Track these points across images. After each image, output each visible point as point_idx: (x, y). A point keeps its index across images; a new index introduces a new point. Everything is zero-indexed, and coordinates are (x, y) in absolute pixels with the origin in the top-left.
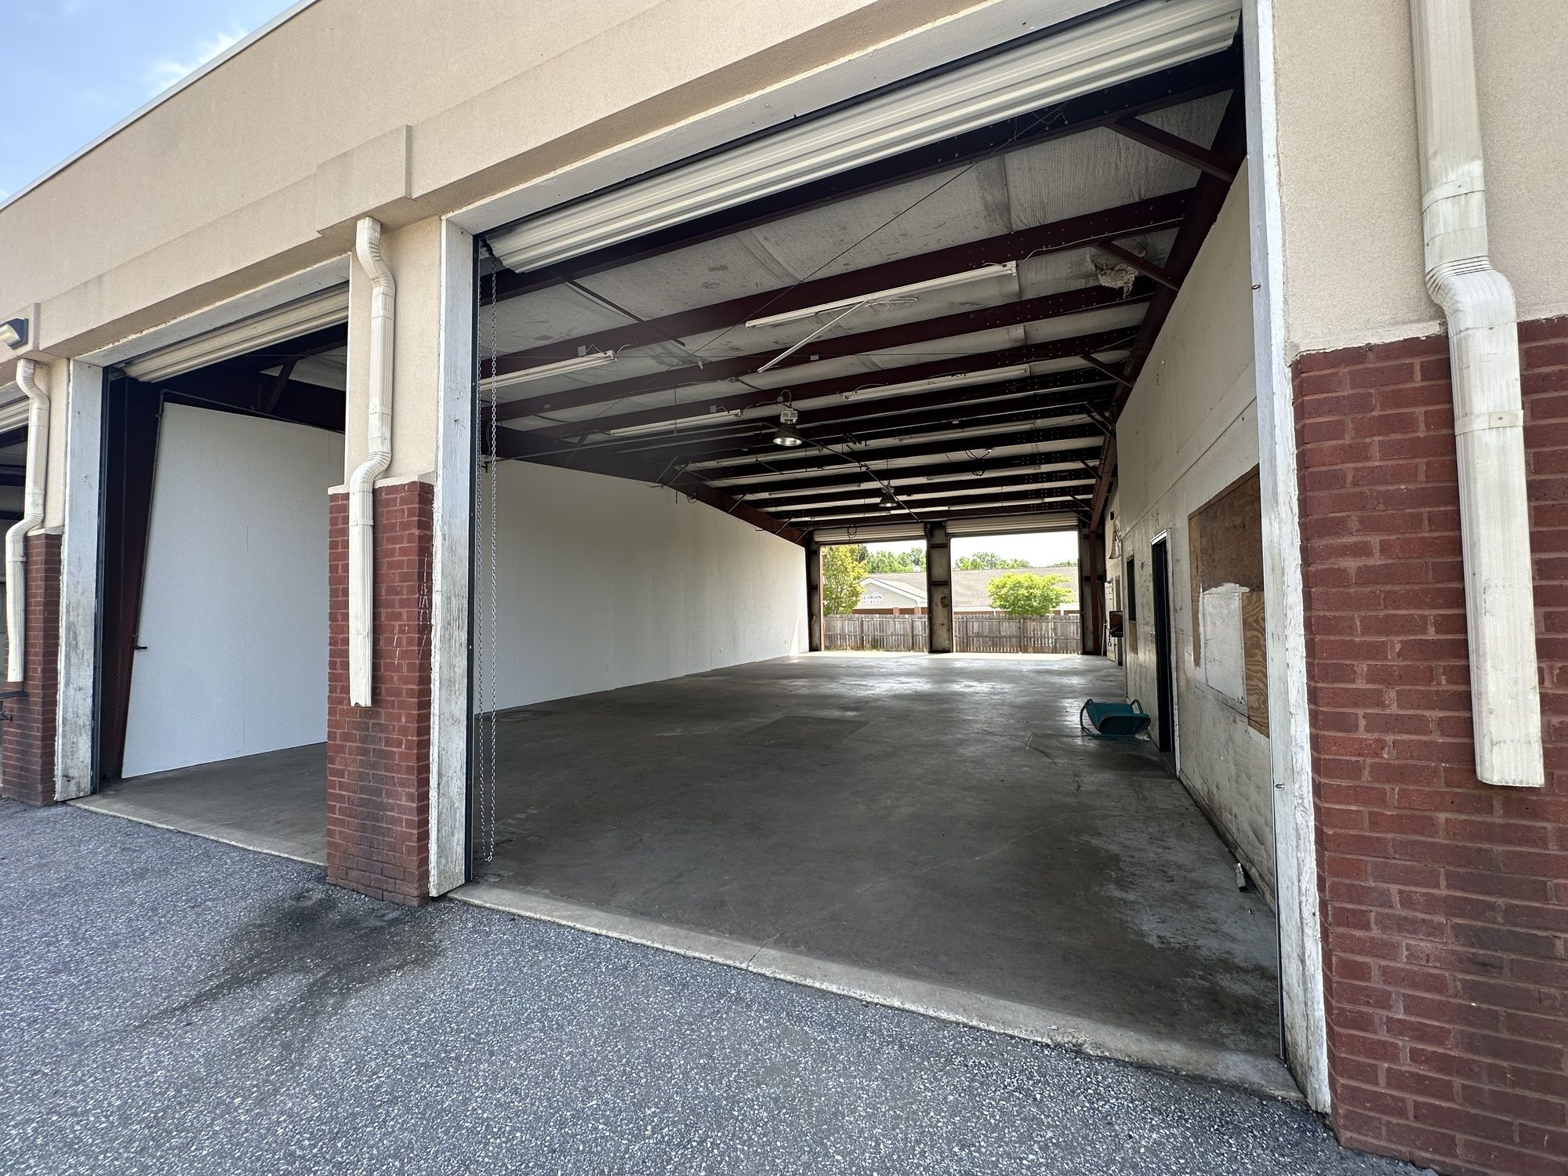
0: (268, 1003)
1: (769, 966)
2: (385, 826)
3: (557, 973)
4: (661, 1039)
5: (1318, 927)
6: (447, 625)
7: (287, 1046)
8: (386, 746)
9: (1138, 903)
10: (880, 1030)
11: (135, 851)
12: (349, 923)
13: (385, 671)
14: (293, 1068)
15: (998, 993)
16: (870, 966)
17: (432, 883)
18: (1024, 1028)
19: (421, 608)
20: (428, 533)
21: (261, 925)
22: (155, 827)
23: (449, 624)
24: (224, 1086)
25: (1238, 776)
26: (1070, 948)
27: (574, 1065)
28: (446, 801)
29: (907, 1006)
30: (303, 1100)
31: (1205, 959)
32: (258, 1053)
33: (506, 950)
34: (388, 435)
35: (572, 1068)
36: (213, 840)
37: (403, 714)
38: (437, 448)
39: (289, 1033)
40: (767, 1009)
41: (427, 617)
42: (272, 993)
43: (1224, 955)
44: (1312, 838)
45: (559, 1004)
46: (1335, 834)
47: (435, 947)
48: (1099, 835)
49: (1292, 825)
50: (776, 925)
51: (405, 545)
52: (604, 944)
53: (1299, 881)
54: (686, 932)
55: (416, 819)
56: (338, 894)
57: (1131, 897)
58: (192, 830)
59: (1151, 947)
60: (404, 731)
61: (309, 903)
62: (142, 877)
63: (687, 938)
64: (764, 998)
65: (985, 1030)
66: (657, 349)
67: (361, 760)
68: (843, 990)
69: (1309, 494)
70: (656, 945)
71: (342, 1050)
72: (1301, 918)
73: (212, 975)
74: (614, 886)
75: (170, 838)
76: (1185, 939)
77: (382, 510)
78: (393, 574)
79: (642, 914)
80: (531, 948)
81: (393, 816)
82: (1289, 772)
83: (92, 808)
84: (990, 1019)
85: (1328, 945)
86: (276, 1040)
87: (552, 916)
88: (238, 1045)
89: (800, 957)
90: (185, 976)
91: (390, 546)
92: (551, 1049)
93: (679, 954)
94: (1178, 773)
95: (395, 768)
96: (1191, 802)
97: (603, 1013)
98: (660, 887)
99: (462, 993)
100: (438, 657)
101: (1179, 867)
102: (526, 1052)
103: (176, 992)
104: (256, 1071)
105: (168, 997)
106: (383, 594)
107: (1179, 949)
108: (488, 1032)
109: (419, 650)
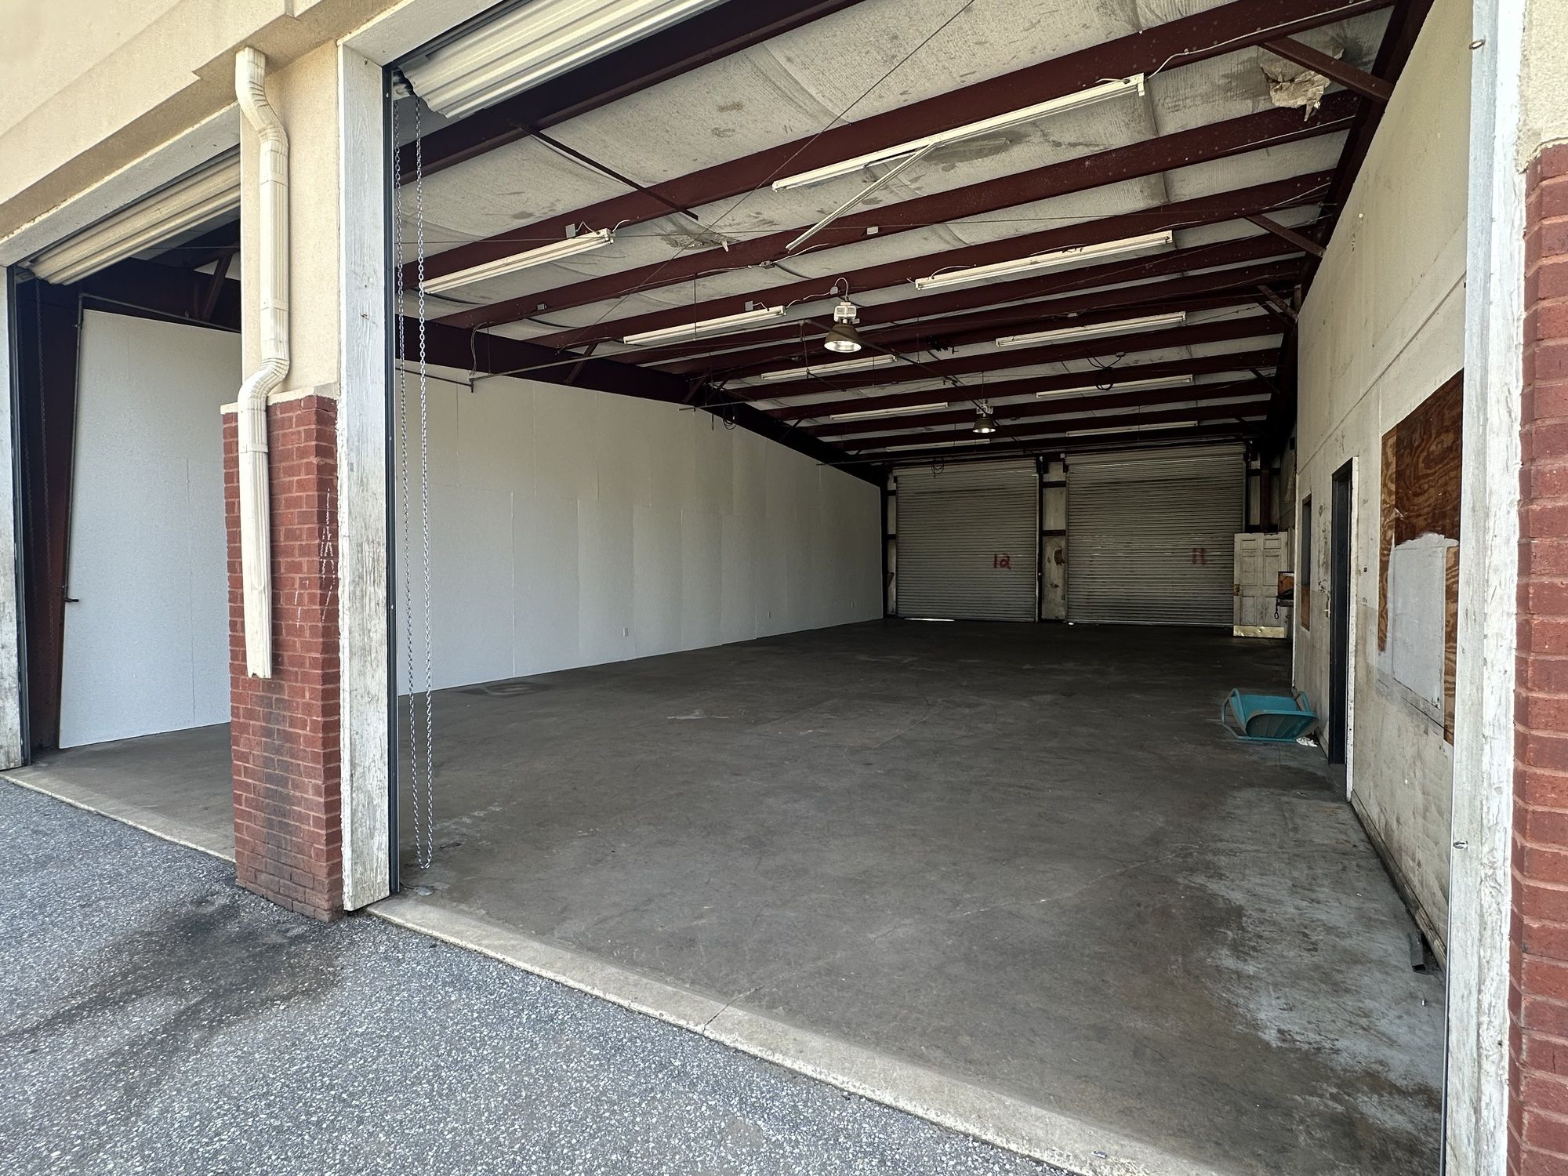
0: (127, 1032)
1: (731, 1031)
2: (292, 823)
3: (467, 1020)
4: (570, 1121)
5: (1506, 1063)
6: (358, 579)
7: (130, 1090)
8: (290, 726)
9: (1260, 979)
10: (859, 1135)
11: (45, 834)
12: (248, 937)
13: (288, 634)
14: (128, 1118)
15: (1032, 1095)
16: (864, 1043)
17: (346, 895)
18: (1058, 1150)
19: (323, 557)
20: (330, 461)
21: (150, 934)
22: (77, 808)
23: (361, 577)
24: (47, 1135)
25: (1426, 809)
26: (1145, 1038)
27: (455, 1146)
28: (361, 796)
29: (902, 1104)
30: (127, 1161)
31: (1345, 1070)
32: (96, 1094)
33: (415, 985)
34: (285, 337)
35: (450, 1151)
36: (130, 826)
37: (307, 689)
38: (340, 351)
39: (137, 1073)
40: (715, 1091)
41: (332, 569)
42: (136, 1019)
43: (1375, 1066)
44: (1506, 929)
45: (458, 1062)
46: (1543, 928)
47: (334, 975)
48: (1221, 876)
49: (1475, 905)
50: (754, 976)
51: (303, 477)
52: (535, 986)
53: (1480, 991)
54: (636, 977)
55: (324, 817)
56: (244, 900)
57: (1250, 969)
58: (111, 813)
59: (1267, 1045)
60: (308, 709)
61: (211, 909)
62: (44, 866)
63: (636, 985)
64: (715, 1076)
65: (1003, 1149)
66: (665, 225)
67: (265, 743)
68: (821, 1073)
69: (1540, 384)
70: (596, 992)
71: (190, 1100)
72: (1479, 1047)
73: (78, 992)
74: (564, 909)
75: (87, 821)
76: (1318, 1038)
77: (278, 433)
78: (292, 513)
79: (589, 949)
80: (445, 984)
81: (300, 812)
82: (1475, 825)
83: (20, 782)
84: (1012, 1133)
85: (1518, 1095)
86: (121, 1080)
87: (480, 945)
88: (78, 1082)
89: (773, 1023)
90: (48, 991)
91: (288, 479)
92: (432, 1122)
93: (622, 1007)
94: (1349, 795)
95: (301, 754)
96: (1362, 836)
97: (509, 1077)
98: (621, 915)
99: (348, 1037)
100: (347, 618)
101: (1329, 929)
102: (401, 1122)
103: (32, 1009)
104: (87, 1118)
105: (23, 1015)
106: (282, 539)
107: (1309, 1050)
108: (364, 1090)
109: (322, 610)
